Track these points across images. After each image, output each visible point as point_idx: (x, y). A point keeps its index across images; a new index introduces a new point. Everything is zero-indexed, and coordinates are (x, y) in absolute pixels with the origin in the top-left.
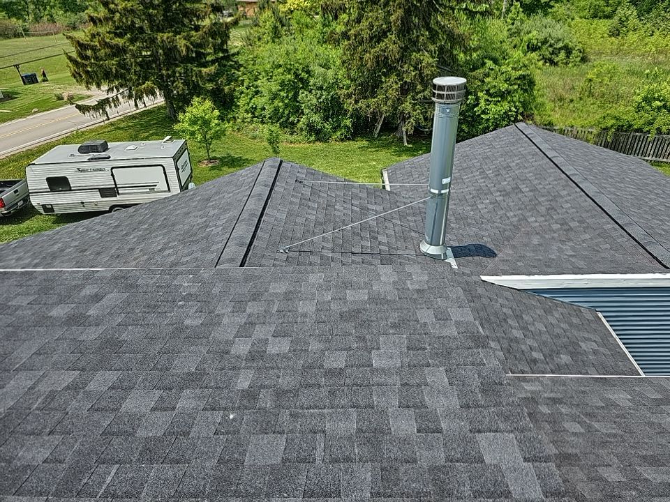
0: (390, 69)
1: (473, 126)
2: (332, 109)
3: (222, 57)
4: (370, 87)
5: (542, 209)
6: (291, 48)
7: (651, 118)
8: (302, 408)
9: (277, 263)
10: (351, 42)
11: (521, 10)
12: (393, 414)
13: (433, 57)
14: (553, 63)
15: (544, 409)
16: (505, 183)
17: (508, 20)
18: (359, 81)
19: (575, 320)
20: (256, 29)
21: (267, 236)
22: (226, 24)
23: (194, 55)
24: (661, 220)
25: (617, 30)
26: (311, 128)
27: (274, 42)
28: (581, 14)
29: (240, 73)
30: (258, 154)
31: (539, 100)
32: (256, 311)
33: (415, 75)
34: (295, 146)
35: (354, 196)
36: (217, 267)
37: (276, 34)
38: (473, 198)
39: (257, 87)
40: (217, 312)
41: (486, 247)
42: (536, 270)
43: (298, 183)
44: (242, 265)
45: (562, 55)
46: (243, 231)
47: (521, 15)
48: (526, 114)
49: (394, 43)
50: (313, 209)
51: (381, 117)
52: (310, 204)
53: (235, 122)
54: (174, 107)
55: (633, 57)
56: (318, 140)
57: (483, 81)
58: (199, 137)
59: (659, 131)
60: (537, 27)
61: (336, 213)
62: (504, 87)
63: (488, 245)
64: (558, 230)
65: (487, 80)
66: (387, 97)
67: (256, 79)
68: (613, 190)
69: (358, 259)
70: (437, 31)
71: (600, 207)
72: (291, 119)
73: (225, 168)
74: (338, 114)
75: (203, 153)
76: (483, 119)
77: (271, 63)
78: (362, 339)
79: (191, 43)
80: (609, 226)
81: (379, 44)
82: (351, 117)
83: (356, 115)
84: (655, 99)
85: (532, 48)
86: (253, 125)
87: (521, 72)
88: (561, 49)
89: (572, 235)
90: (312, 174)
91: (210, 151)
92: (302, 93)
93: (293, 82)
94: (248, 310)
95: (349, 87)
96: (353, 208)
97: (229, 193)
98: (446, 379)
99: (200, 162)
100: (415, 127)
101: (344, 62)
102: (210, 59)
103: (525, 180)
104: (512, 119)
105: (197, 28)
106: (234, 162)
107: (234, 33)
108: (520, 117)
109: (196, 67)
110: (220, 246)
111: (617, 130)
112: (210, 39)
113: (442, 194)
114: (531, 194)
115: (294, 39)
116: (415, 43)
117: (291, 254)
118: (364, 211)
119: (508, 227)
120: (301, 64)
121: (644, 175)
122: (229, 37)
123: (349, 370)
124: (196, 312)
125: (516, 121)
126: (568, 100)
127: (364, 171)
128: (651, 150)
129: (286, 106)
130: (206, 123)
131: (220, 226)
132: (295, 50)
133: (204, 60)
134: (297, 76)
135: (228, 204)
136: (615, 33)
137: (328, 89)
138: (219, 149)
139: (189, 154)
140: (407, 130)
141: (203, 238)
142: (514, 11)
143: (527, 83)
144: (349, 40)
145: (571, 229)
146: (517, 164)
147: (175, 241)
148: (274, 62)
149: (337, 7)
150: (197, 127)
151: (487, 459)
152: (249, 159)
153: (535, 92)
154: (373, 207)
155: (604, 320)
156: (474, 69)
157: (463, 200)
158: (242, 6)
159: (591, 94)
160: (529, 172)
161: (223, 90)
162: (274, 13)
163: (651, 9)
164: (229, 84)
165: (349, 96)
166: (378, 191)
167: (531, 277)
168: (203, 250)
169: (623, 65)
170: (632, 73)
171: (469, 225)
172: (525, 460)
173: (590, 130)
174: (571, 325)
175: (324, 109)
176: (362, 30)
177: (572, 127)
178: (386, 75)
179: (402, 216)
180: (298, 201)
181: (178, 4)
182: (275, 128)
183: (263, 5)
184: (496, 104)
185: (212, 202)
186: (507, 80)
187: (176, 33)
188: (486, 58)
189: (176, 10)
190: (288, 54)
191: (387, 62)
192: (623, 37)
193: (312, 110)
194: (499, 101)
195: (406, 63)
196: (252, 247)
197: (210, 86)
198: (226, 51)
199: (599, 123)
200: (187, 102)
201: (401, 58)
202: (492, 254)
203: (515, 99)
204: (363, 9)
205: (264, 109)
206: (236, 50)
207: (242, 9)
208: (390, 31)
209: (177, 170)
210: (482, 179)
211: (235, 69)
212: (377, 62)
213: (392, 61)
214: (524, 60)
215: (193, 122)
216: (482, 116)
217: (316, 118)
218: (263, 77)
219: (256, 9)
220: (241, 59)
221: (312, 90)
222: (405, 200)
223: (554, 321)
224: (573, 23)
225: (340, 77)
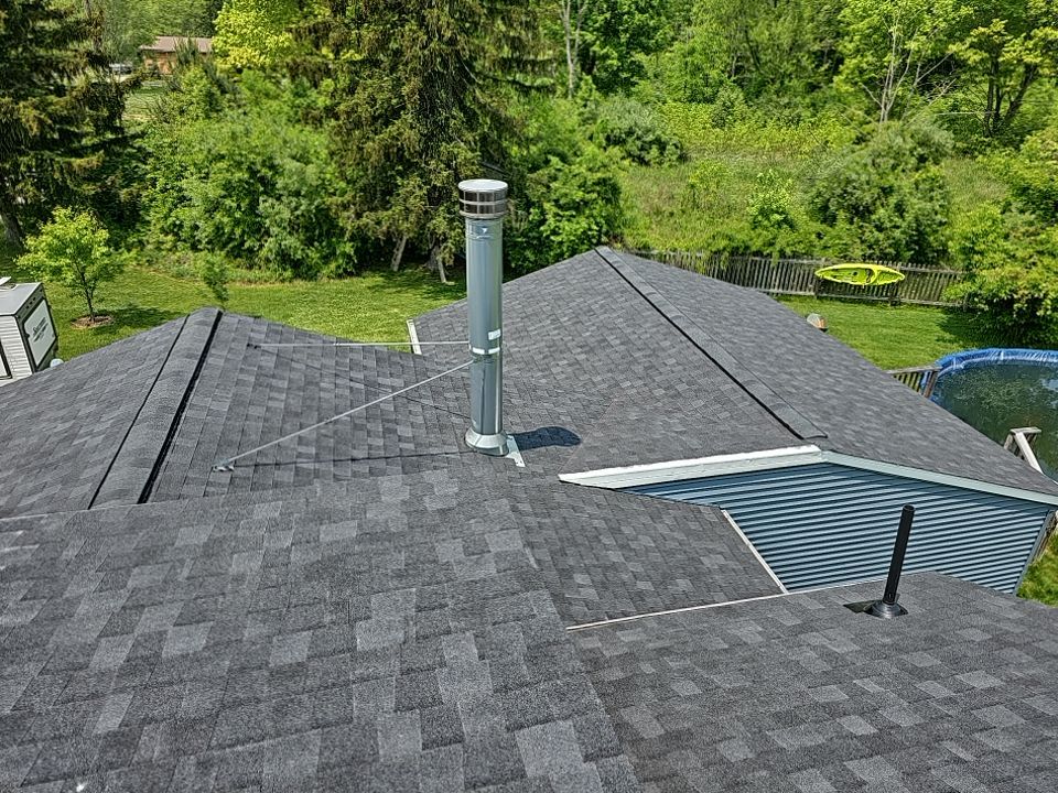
0: (409, 168)
1: (541, 252)
2: (319, 227)
3: (111, 140)
4: (378, 193)
5: (639, 369)
6: (239, 128)
7: (771, 237)
8: (221, 747)
9: (212, 489)
10: (341, 122)
11: (594, 86)
12: (384, 726)
13: (473, 151)
14: (642, 162)
15: (647, 668)
16: (588, 334)
17: (579, 101)
18: (360, 183)
19: (693, 526)
20: (175, 94)
21: (191, 444)
22: (117, 85)
23: (56, 136)
24: (791, 374)
25: (722, 119)
26: (284, 258)
27: (208, 117)
28: (675, 96)
29: (148, 167)
30: (188, 304)
31: (628, 214)
32: (146, 583)
33: (448, 177)
34: (256, 287)
35: (353, 365)
36: (93, 509)
37: (212, 105)
38: (544, 358)
39: (181, 190)
40: (67, 595)
41: (563, 430)
42: (636, 458)
43: (251, 350)
44: (143, 499)
45: (654, 151)
46: (146, 439)
47: (596, 94)
48: (611, 233)
49: (412, 128)
50: (280, 390)
51: (401, 239)
52: (274, 382)
53: (142, 250)
54: (18, 226)
55: (744, 156)
56: (297, 276)
57: (548, 187)
58: (70, 276)
59: (782, 254)
60: (617, 112)
61: (322, 394)
62: (579, 195)
63: (568, 428)
64: (663, 396)
65: (554, 185)
66: (407, 209)
67: (180, 176)
68: (728, 336)
69: (364, 468)
70: (475, 112)
71: (714, 361)
72: (247, 245)
73: (125, 330)
74: (329, 235)
75: (80, 304)
76: (553, 242)
77: (205, 153)
78: (340, 605)
79: (50, 116)
80: (728, 387)
81: (387, 127)
82: (352, 239)
83: (359, 237)
84: (773, 212)
85: (612, 141)
86: (178, 254)
87: (599, 175)
88: (651, 143)
89: (680, 402)
90: (276, 332)
91: (93, 301)
92: (264, 201)
93: (247, 183)
94: (131, 584)
95: (343, 193)
96: (352, 384)
97: (121, 373)
98: (476, 651)
99: (74, 320)
100: (455, 255)
101: (332, 154)
102: (89, 143)
103: (615, 328)
104: (594, 241)
105: (60, 91)
106: (142, 318)
107: (131, 100)
108: (604, 239)
109: (61, 155)
110: (99, 470)
111: (732, 254)
112: (87, 109)
113: (490, 356)
114: (623, 348)
115: (245, 113)
116: (444, 128)
117: (238, 472)
118: (372, 388)
119: (595, 399)
120: (259, 154)
121: (766, 314)
122: (123, 107)
123: (314, 664)
124: (24, 599)
125: (599, 243)
126: (667, 214)
127: (380, 324)
128: (775, 278)
129: (237, 222)
130: (83, 252)
131: (99, 434)
132: (247, 133)
133: (76, 145)
134: (253, 173)
135: (118, 393)
136: (720, 122)
137: (310, 195)
138: (113, 297)
139: (49, 307)
140: (444, 259)
141: (67, 459)
142: (584, 87)
143: (610, 191)
144: (337, 119)
145: (678, 395)
146: (602, 306)
147: (8, 469)
148: (209, 150)
149: (313, 68)
150: (63, 261)
151: (530, 771)
152: (172, 311)
153: (622, 203)
154: (388, 381)
155: (731, 520)
156: (534, 169)
157: (529, 364)
158: (151, 58)
159: (696, 206)
160: (619, 317)
161: (116, 195)
162: (206, 72)
163: (760, 92)
164: (127, 186)
165: (345, 207)
166: (395, 355)
167: (629, 469)
168: (65, 481)
169: (732, 165)
170: (744, 176)
171: (540, 399)
172: (587, 758)
173: (698, 255)
174: (689, 533)
175: (305, 227)
176: (357, 105)
177: (675, 250)
178: (402, 175)
179: (436, 392)
180: (252, 379)
181: (20, 50)
182: (219, 257)
183: (185, 56)
184: (569, 220)
185: (86, 391)
186: (582, 186)
187: (18, 98)
188: (549, 153)
189: (17, 58)
190: (234, 136)
191: (403, 155)
192: (729, 128)
193: (285, 228)
194: (574, 217)
195: (432, 157)
196: (164, 464)
197: (89, 189)
198: (121, 130)
199: (709, 245)
200: (46, 216)
201: (426, 150)
202: (575, 441)
203: (595, 213)
204: (356, 73)
205: (196, 228)
206: (139, 129)
207: (150, 61)
208: (404, 108)
209: (25, 337)
210: (555, 329)
211: (139, 160)
212: (387, 156)
213: (411, 154)
214: (602, 157)
215: (56, 252)
216: (552, 238)
217: (291, 242)
218: (192, 174)
219: (173, 64)
220: (148, 145)
221: (281, 195)
222: (440, 368)
223: (666, 532)
224: (665, 108)
225: (328, 176)
